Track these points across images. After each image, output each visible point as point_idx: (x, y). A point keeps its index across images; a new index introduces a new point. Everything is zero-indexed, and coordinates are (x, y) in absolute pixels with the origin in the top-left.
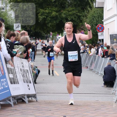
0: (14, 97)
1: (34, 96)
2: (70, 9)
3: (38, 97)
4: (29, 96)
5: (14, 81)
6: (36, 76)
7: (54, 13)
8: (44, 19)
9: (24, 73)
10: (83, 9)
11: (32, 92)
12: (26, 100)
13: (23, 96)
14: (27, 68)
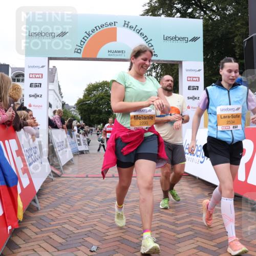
0: (80, 151)
1: (88, 151)
2: (104, 115)
3: (90, 151)
4: (86, 151)
5: (79, 144)
6: (89, 143)
7: (97, 117)
8: (93, 119)
9: (84, 141)
10: (109, 115)
11: (87, 149)
12: (85, 152)
13: (83, 151)
14: (85, 139)
